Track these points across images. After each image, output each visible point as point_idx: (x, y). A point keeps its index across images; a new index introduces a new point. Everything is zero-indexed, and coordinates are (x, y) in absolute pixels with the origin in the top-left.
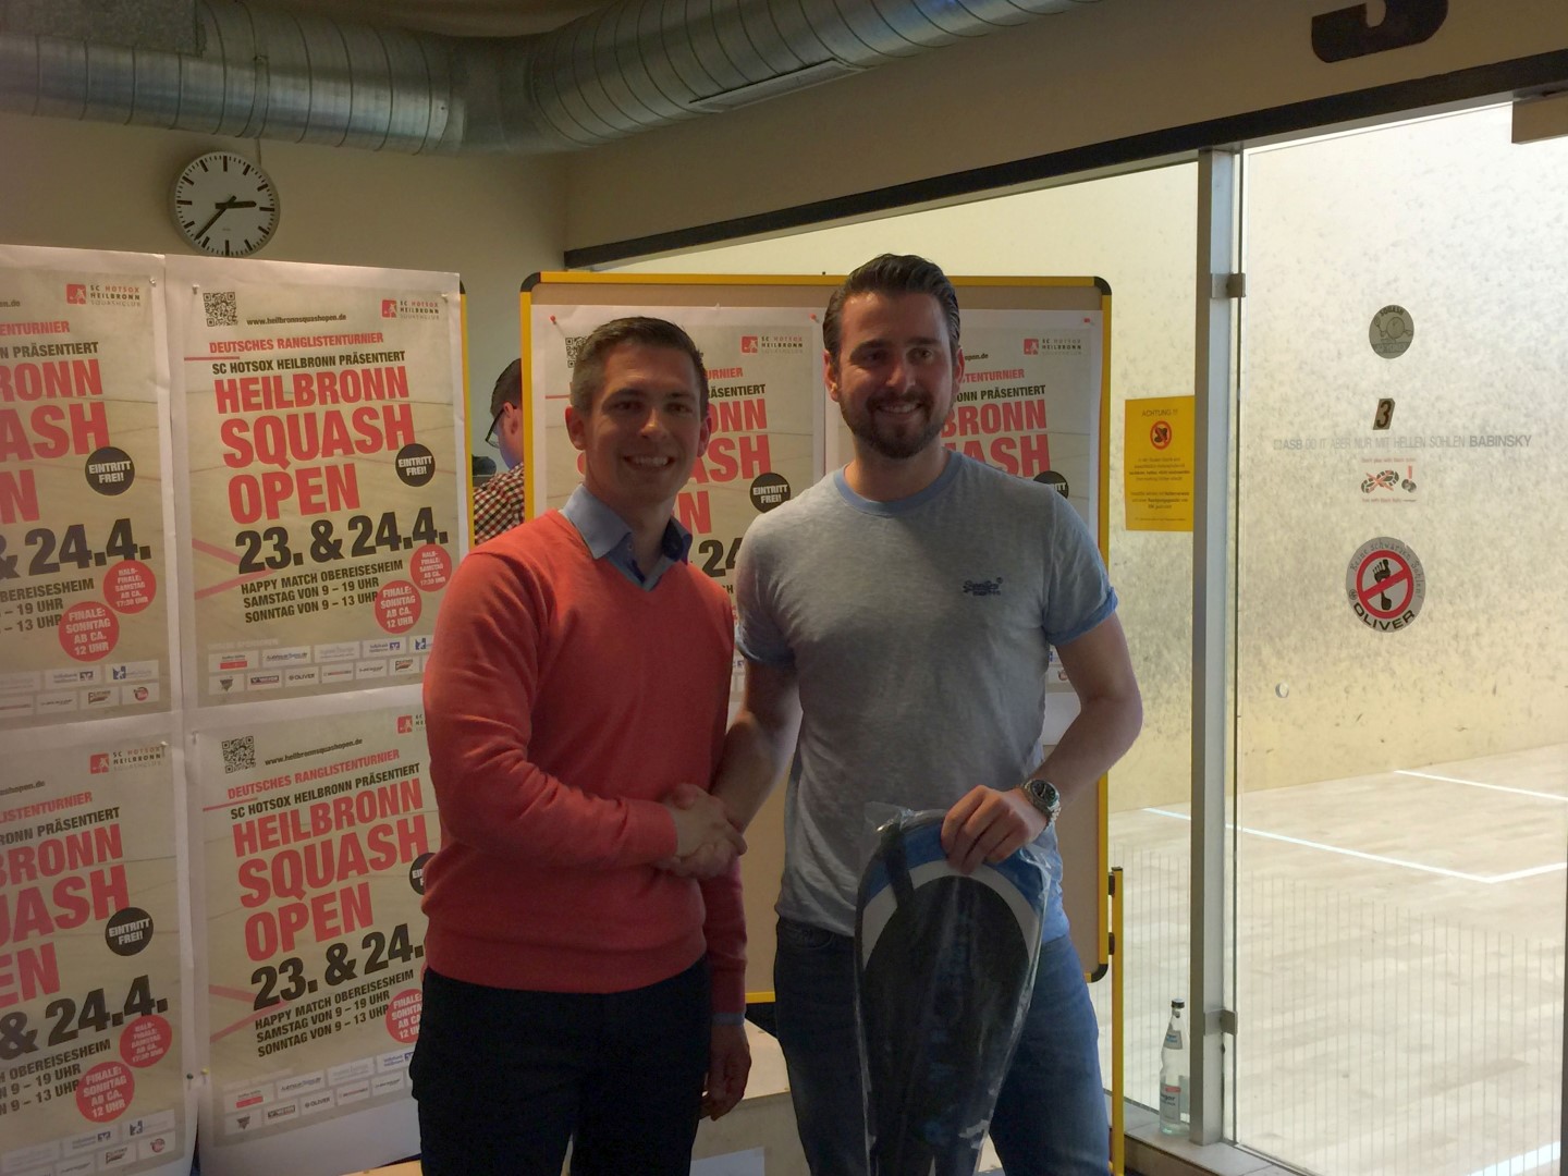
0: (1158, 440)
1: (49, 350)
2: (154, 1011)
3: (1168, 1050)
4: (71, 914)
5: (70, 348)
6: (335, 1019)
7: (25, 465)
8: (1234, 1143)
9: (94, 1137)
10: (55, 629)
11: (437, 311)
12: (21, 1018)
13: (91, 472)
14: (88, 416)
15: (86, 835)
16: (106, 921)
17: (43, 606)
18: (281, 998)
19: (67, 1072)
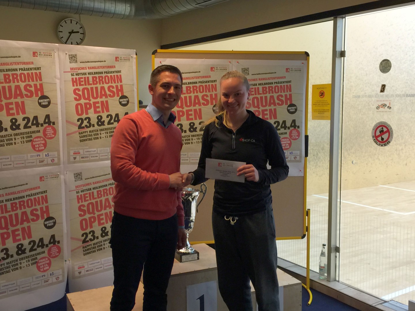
0: (321, 95)
1: (28, 69)
2: (56, 243)
3: (321, 257)
4: (35, 218)
5: (34, 69)
6: (103, 246)
7: (22, 100)
8: (339, 281)
9: (41, 276)
10: (30, 143)
11: (130, 60)
12: (22, 245)
13: (39, 102)
14: (38, 87)
15: (38, 198)
16: (44, 220)
17: (27, 137)
18: (89, 241)
19: (34, 259)
